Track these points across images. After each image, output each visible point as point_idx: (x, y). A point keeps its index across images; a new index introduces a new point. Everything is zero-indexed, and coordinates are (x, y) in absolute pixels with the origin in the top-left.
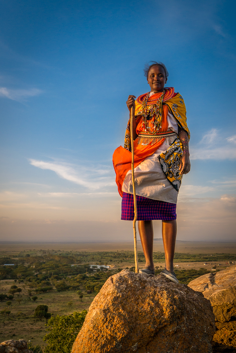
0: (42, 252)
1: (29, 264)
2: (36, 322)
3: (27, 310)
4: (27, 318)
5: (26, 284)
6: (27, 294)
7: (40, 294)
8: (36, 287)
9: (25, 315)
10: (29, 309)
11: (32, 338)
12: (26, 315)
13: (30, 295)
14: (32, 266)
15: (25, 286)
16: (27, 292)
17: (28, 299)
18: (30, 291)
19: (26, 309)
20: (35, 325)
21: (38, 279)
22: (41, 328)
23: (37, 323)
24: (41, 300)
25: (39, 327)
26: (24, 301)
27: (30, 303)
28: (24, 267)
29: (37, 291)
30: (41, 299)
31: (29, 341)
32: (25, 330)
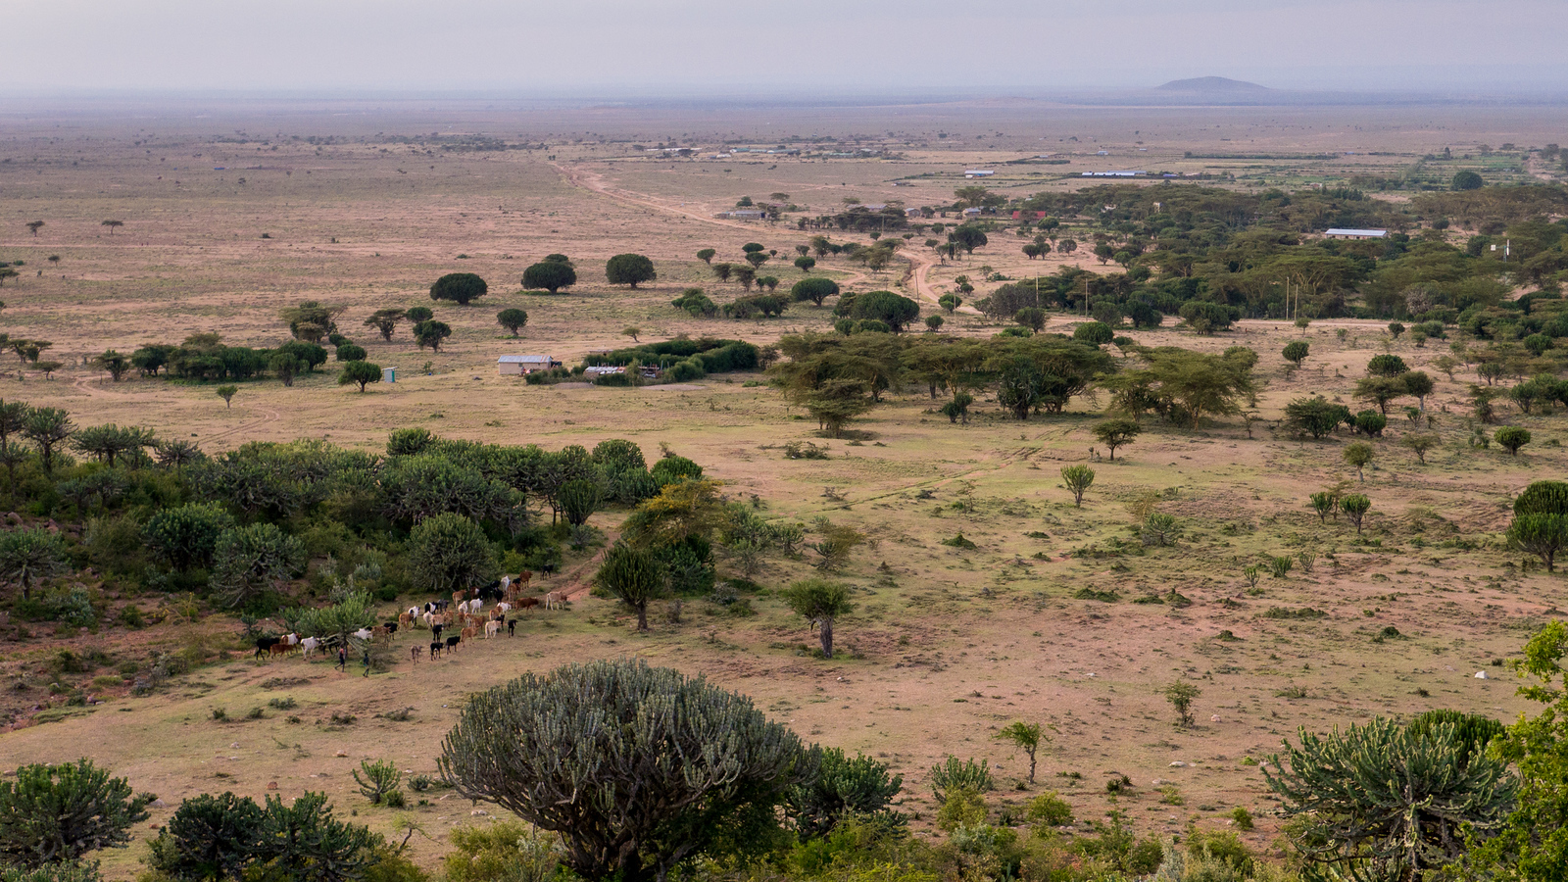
0: (1557, 157)
1: (1476, 233)
2: (1519, 573)
3: (1464, 503)
4: (1467, 547)
5: (1455, 348)
6: (1465, 409)
7: (1548, 413)
8: (1520, 370)
9: (1455, 529)
10: (1479, 498)
11: (1498, 663)
12: (1461, 526)
13: (1486, 416)
14: (1493, 248)
15: (1452, 363)
16: (1464, 400)
17: (1472, 441)
18: (1481, 395)
19: (1458, 495)
20: (1515, 590)
21: (1534, 327)
22: (1547, 613)
23: (1527, 585)
24: (1555, 452)
25: (1538, 606)
26: (1448, 449)
27: (1483, 464)
28: (1448, 248)
29: (1524, 395)
30: (1555, 443)
31: (1481, 675)
32: (1451, 610)
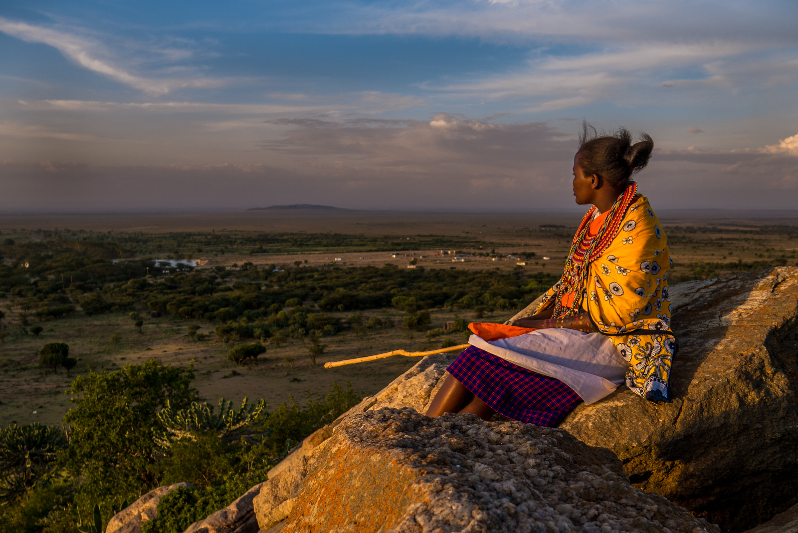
0: (42, 233)
1: (14, 260)
2: (44, 375)
3: (21, 354)
4: (24, 369)
5: (12, 301)
6: (17, 322)
7: (48, 320)
8: (37, 307)
9: (19, 363)
10: (27, 352)
11: (41, 407)
12: (21, 363)
13: (26, 323)
14: (22, 265)
15: (11, 306)
16: (17, 318)
17: (21, 332)
18: (23, 317)
19: (18, 352)
20: (44, 381)
21: (40, 291)
22: (56, 387)
23: (48, 379)
24: (52, 333)
25: (52, 386)
26: (13, 336)
27: (27, 340)
28: (5, 266)
29: (39, 315)
30: (52, 330)
31: (35, 412)
32: (21, 392)
